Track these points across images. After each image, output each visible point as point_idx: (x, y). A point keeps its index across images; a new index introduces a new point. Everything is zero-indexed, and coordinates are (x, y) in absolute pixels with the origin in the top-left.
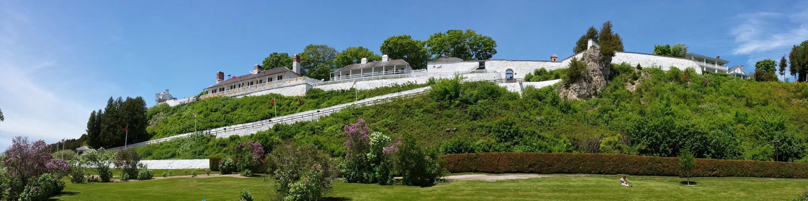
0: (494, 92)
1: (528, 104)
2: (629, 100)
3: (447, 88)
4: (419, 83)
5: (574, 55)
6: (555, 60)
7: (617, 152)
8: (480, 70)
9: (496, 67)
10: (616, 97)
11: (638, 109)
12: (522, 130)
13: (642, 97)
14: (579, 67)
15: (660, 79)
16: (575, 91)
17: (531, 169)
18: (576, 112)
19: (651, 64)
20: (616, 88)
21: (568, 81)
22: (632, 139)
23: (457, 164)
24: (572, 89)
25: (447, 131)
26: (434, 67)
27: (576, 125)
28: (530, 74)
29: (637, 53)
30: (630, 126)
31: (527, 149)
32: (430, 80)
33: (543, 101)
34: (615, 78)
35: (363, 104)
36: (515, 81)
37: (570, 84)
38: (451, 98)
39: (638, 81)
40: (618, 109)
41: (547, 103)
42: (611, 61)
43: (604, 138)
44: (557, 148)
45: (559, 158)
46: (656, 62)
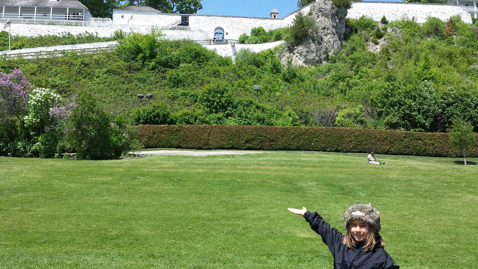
0: (200, 56)
1: (243, 71)
2: (372, 65)
3: (140, 44)
4: (101, 35)
5: (299, 10)
6: (275, 16)
7: (359, 127)
8: (182, 27)
9: (203, 24)
10: (354, 61)
11: (385, 75)
12: (236, 100)
13: (389, 60)
14: (306, 24)
15: (414, 35)
16: (301, 56)
17: (248, 145)
18: (303, 81)
19: (400, 15)
20: (354, 49)
21: (292, 43)
22: (378, 110)
23: (151, 138)
24: (297, 52)
25: (139, 97)
26: (123, 17)
27: (303, 96)
28: (244, 34)
29: (380, 2)
30: (375, 94)
31: (243, 122)
32: (117, 34)
33: (261, 67)
34: (352, 37)
35: (20, 55)
36: (226, 42)
37: (294, 46)
38: (144, 58)
39: (383, 39)
40: (357, 76)
41: (266, 70)
42: (346, 15)
43: (340, 111)
44: (280, 121)
45: (284, 132)
46: (407, 12)
